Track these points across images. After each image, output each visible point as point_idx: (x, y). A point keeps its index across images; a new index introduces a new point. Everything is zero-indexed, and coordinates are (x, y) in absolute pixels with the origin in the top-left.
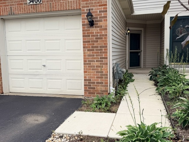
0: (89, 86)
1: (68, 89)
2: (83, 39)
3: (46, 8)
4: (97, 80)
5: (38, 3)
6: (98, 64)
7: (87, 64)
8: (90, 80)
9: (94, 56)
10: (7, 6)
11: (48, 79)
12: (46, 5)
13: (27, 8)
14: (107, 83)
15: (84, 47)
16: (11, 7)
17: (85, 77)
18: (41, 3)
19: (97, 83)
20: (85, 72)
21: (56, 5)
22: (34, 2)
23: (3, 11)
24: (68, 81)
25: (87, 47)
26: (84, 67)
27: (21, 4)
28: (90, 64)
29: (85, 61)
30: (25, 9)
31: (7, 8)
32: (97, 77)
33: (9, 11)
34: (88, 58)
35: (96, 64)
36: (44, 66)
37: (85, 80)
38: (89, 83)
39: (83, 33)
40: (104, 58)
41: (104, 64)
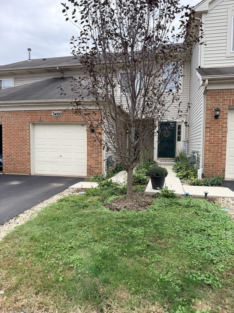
0: (90, 170)
1: (76, 172)
2: (87, 140)
3: (64, 119)
4: (95, 166)
5: (59, 116)
6: (96, 155)
7: (89, 155)
8: (91, 166)
9: (94, 150)
10: (38, 116)
11: (63, 165)
12: (64, 117)
13: (51, 118)
14: (101, 168)
15: (87, 145)
16: (41, 117)
17: (87, 164)
18: (61, 116)
19: (95, 168)
20: (87, 161)
21: (71, 118)
22: (57, 115)
23: (35, 119)
24: (76, 166)
25: (89, 145)
26: (87, 157)
27: (48, 115)
28: (91, 155)
29: (88, 154)
30: (50, 119)
31: (37, 117)
32: (95, 164)
33: (39, 119)
34: (90, 152)
35: (94, 155)
36: (61, 156)
37: (87, 166)
38: (90, 167)
39: (88, 136)
40: (100, 152)
41: (100, 156)
